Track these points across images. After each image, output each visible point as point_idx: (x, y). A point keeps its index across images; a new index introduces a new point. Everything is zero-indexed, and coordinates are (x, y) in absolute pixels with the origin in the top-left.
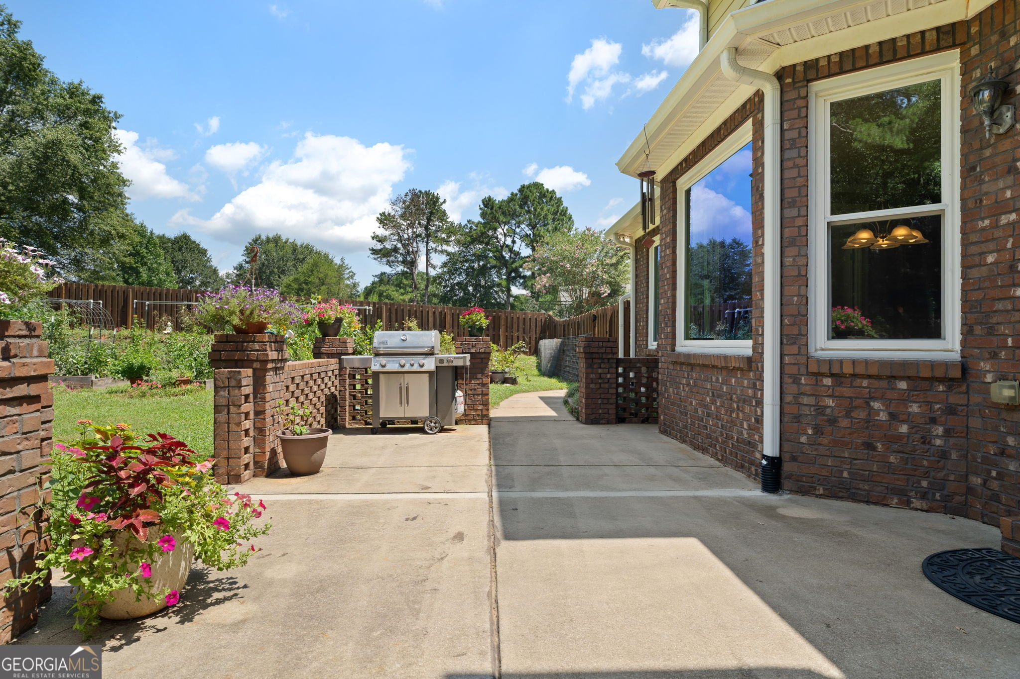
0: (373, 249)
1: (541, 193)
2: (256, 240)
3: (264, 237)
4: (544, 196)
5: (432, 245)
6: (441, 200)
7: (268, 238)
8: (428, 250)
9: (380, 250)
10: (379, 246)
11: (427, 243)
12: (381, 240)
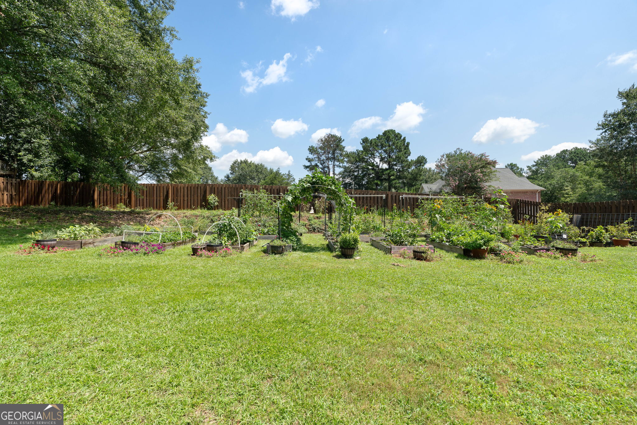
0: (305, 166)
1: (395, 135)
2: (235, 163)
3: (239, 161)
4: (397, 136)
5: (337, 163)
6: (342, 140)
7: (241, 161)
8: (334, 165)
9: (309, 166)
10: (308, 164)
11: (334, 162)
12: (309, 160)
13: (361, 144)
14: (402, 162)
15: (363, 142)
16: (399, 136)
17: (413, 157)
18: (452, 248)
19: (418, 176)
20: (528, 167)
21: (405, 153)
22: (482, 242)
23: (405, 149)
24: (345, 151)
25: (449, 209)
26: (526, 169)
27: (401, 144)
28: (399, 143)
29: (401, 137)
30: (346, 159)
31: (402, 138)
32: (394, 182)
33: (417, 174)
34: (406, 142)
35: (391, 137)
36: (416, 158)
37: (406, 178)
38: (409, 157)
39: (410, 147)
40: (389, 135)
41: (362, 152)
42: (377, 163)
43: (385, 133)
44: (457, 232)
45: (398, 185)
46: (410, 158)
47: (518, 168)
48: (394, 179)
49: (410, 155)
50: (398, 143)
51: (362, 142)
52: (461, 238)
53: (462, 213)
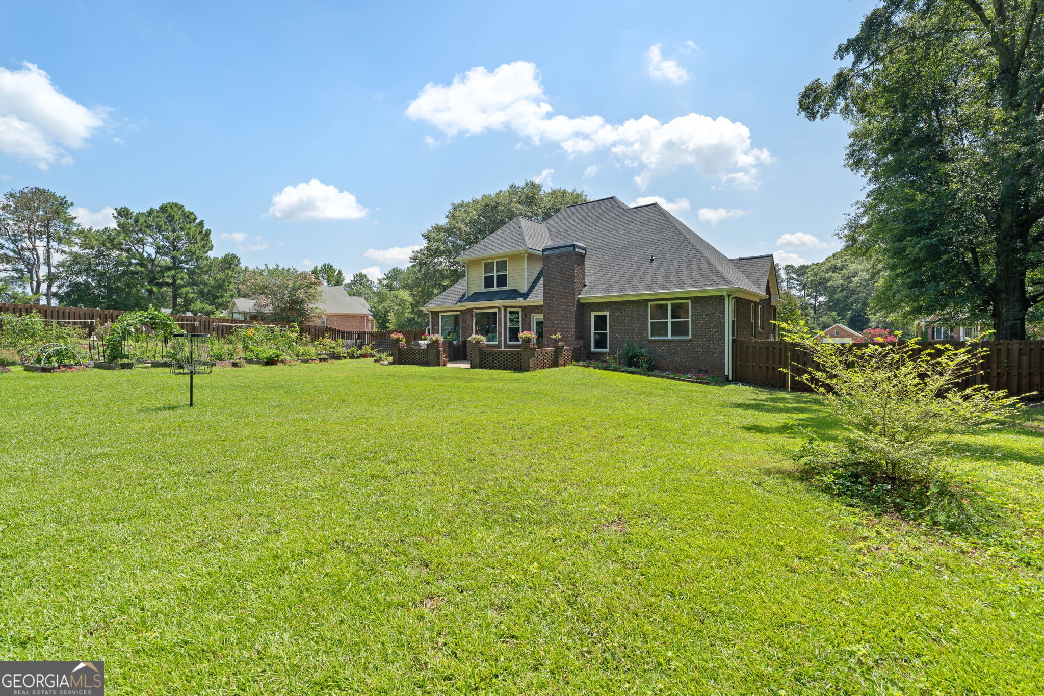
1: (184, 213)
4: (187, 217)
5: (56, 245)
8: (48, 248)
11: (48, 242)
13: (115, 217)
14: (197, 259)
15: (119, 214)
16: (192, 217)
17: (216, 253)
18: (259, 362)
19: (226, 283)
20: (379, 280)
21: (203, 246)
22: (274, 356)
23: (203, 239)
24: (75, 225)
25: (259, 336)
26: (376, 282)
27: (196, 231)
28: (193, 230)
29: (195, 219)
30: (78, 241)
31: (198, 221)
32: (184, 290)
33: (224, 281)
34: (205, 229)
35: (177, 217)
36: (223, 256)
37: (206, 284)
38: (209, 252)
39: (212, 237)
40: (173, 213)
41: (119, 233)
42: (149, 255)
43: (163, 209)
44: (263, 352)
45: (192, 295)
46: (211, 254)
47: (368, 281)
48: (183, 286)
49: (211, 249)
50: (190, 229)
51: (116, 215)
52: (264, 355)
53: (270, 339)
